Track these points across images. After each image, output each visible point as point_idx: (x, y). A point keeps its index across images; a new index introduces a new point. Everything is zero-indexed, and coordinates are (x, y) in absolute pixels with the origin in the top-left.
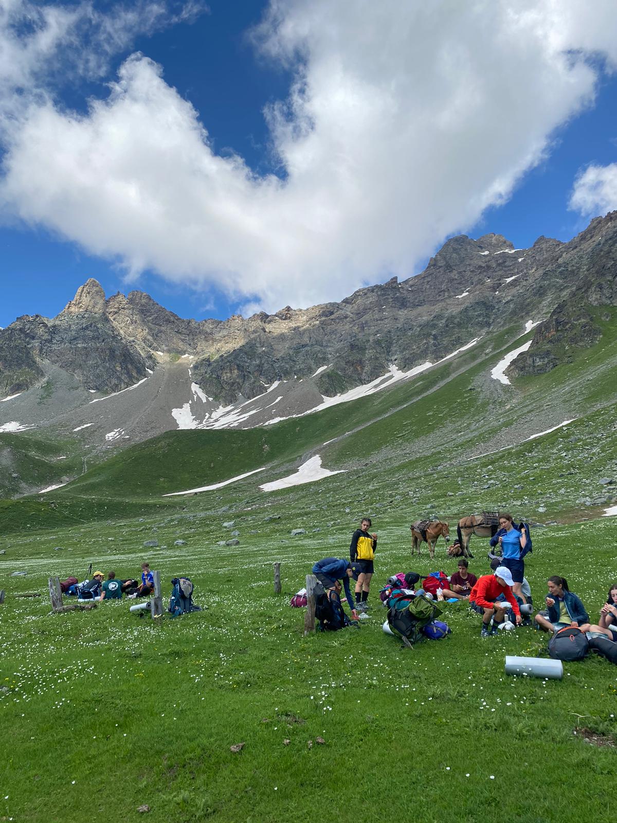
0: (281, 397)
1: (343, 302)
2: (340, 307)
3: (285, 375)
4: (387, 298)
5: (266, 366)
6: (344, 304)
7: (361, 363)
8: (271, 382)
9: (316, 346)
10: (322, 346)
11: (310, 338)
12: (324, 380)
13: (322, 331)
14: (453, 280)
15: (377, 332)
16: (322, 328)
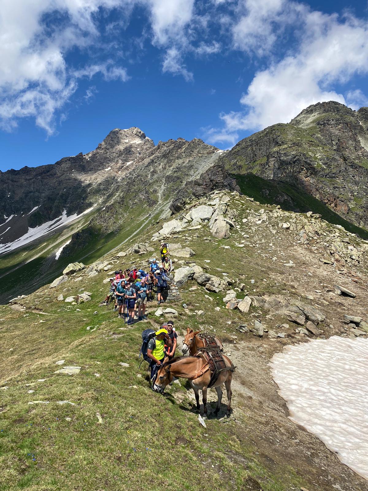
0: (10, 228)
1: (56, 163)
2: (54, 167)
3: (17, 212)
4: (76, 165)
5: (8, 206)
6: (56, 165)
7: (51, 208)
8: (8, 216)
9: (36, 193)
10: (40, 192)
11: (34, 188)
12: (32, 217)
13: (41, 183)
14: (107, 158)
15: (65, 188)
16: (41, 181)
